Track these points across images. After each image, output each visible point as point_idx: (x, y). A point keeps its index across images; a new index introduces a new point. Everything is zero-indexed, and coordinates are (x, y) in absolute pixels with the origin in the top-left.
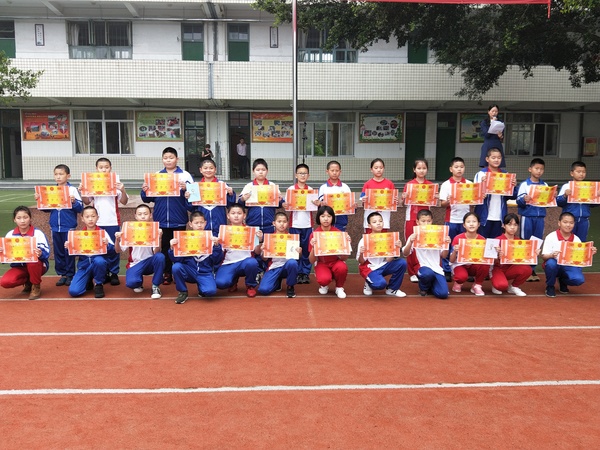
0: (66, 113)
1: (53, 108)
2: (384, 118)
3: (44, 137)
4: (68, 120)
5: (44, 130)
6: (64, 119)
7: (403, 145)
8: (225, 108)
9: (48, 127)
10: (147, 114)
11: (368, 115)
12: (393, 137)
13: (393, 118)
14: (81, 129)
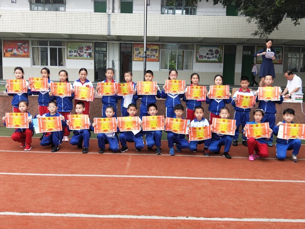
0: (27, 42)
1: (20, 39)
2: (211, 48)
3: (15, 55)
4: (28, 46)
5: (15, 51)
6: (26, 45)
7: (222, 65)
8: (118, 41)
9: (17, 50)
10: (73, 44)
11: (202, 46)
12: (216, 60)
13: (216, 48)
14: (36, 51)
